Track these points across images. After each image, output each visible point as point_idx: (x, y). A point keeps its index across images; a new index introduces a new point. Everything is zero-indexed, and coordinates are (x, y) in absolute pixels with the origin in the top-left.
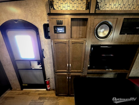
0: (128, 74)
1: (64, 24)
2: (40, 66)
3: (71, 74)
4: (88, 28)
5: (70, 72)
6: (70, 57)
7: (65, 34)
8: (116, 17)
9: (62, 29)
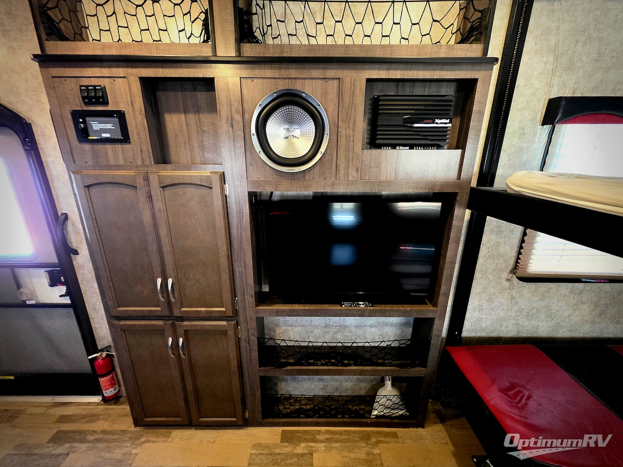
0: (436, 322)
1: (117, 103)
2: (63, 289)
3: (185, 323)
4: (224, 122)
5: (176, 313)
6: (166, 248)
7: (126, 146)
8: (332, 73)
9: (109, 126)
